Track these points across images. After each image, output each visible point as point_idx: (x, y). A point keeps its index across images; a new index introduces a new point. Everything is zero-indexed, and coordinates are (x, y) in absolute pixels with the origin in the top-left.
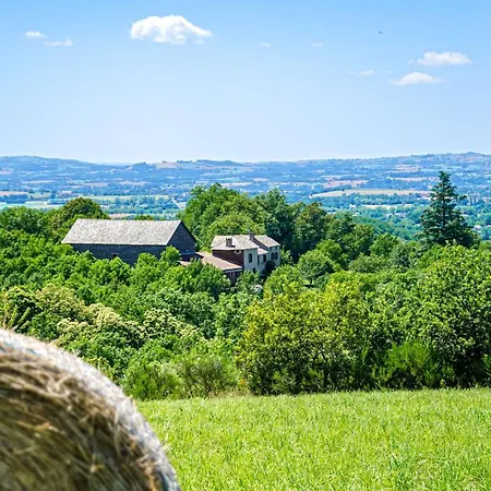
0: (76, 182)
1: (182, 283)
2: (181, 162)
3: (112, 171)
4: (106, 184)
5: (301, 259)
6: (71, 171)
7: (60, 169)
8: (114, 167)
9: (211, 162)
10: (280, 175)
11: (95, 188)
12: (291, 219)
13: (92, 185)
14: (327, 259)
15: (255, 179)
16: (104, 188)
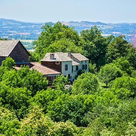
0: (12, 32)
1: (13, 82)
2: (72, 22)
3: (33, 26)
4: (29, 34)
5: (101, 69)
6: (10, 25)
7: (3, 24)
8: (34, 24)
9: (89, 23)
10: (128, 30)
11: (22, 35)
12: (105, 46)
13: (21, 34)
14: (119, 69)
15: (113, 33)
16: (27, 35)
